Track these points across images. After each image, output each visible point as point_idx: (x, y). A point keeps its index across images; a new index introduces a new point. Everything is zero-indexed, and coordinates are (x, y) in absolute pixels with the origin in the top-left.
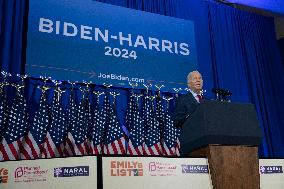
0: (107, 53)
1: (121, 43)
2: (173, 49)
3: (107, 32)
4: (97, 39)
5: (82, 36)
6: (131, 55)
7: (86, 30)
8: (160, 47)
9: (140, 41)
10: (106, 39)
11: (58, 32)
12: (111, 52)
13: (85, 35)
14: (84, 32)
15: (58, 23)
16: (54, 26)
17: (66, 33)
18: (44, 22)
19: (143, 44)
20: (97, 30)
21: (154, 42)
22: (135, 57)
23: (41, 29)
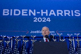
0: (35, 21)
1: (42, 15)
3: (35, 11)
4: (30, 15)
5: (23, 15)
6: (47, 20)
7: (24, 11)
8: (63, 14)
9: (52, 13)
10: (34, 14)
11: (11, 14)
12: (37, 20)
13: (24, 14)
15: (11, 10)
16: (10, 12)
17: (15, 14)
18: (5, 11)
19: (54, 14)
20: (30, 11)
21: (60, 12)
22: (49, 21)
23: (4, 14)
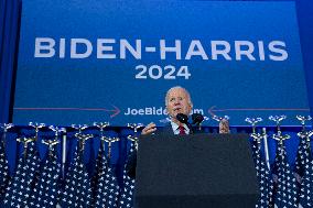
0: (138, 76)
1: (163, 57)
2: (256, 53)
3: (139, 42)
4: (123, 56)
5: (100, 56)
6: (179, 74)
7: (104, 45)
8: (232, 53)
9: (196, 49)
10: (138, 55)
11: (62, 55)
12: (147, 74)
13: (104, 52)
14: (103, 49)
15: (63, 41)
16: (57, 47)
17: (74, 55)
18: (42, 44)
19: (202, 52)
20: (124, 43)
22: (187, 75)
23: (37, 55)
